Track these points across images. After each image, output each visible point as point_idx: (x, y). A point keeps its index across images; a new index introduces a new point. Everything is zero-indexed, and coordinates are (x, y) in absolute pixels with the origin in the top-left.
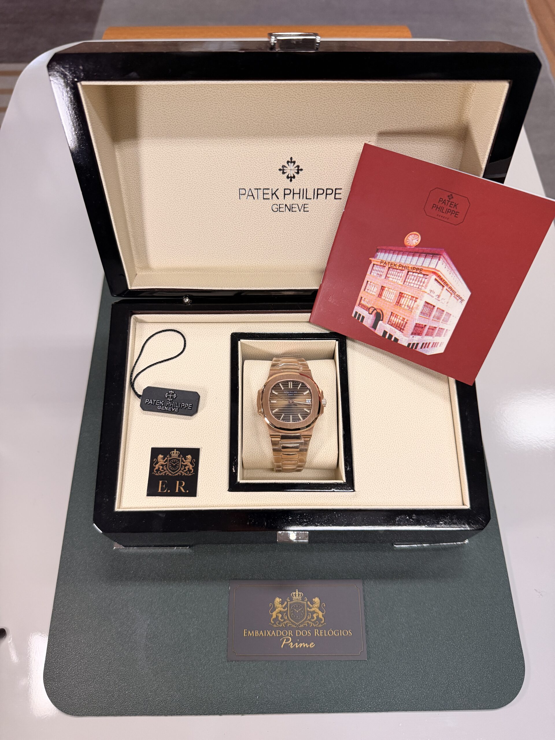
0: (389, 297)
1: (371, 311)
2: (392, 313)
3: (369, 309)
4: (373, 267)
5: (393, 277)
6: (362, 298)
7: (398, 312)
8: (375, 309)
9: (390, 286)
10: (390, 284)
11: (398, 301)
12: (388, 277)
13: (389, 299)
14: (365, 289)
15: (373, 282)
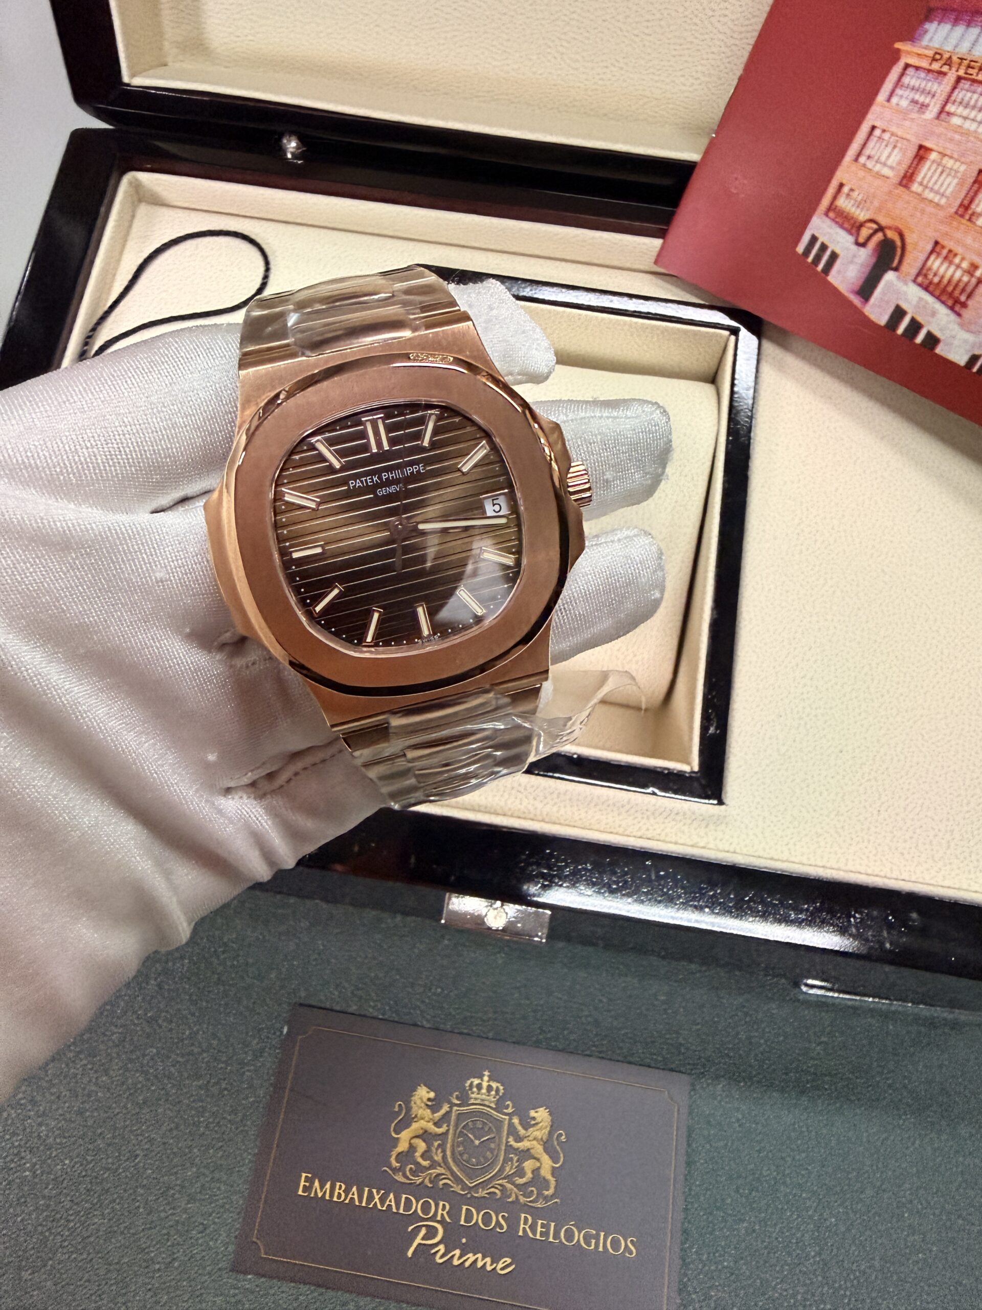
0: (936, 187)
1: (865, 232)
2: (937, 243)
3: (861, 225)
4: (902, 74)
5: (965, 113)
6: (841, 185)
7: (958, 242)
8: (881, 229)
9: (948, 145)
10: (951, 140)
11: (966, 202)
12: (949, 114)
13: (937, 193)
14: (859, 154)
15: (894, 129)
